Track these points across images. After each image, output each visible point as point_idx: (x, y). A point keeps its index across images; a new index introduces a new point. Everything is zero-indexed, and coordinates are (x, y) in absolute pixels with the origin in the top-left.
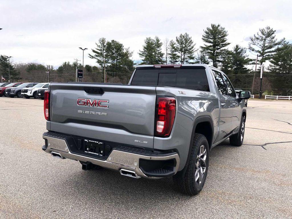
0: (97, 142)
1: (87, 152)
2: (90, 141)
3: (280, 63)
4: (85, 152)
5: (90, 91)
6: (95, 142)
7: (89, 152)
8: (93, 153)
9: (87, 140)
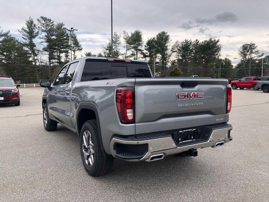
0: (191, 130)
1: (182, 142)
2: (185, 131)
3: (5, 53)
4: (180, 142)
5: (184, 85)
6: (189, 130)
7: (183, 142)
8: (187, 141)
9: (181, 131)
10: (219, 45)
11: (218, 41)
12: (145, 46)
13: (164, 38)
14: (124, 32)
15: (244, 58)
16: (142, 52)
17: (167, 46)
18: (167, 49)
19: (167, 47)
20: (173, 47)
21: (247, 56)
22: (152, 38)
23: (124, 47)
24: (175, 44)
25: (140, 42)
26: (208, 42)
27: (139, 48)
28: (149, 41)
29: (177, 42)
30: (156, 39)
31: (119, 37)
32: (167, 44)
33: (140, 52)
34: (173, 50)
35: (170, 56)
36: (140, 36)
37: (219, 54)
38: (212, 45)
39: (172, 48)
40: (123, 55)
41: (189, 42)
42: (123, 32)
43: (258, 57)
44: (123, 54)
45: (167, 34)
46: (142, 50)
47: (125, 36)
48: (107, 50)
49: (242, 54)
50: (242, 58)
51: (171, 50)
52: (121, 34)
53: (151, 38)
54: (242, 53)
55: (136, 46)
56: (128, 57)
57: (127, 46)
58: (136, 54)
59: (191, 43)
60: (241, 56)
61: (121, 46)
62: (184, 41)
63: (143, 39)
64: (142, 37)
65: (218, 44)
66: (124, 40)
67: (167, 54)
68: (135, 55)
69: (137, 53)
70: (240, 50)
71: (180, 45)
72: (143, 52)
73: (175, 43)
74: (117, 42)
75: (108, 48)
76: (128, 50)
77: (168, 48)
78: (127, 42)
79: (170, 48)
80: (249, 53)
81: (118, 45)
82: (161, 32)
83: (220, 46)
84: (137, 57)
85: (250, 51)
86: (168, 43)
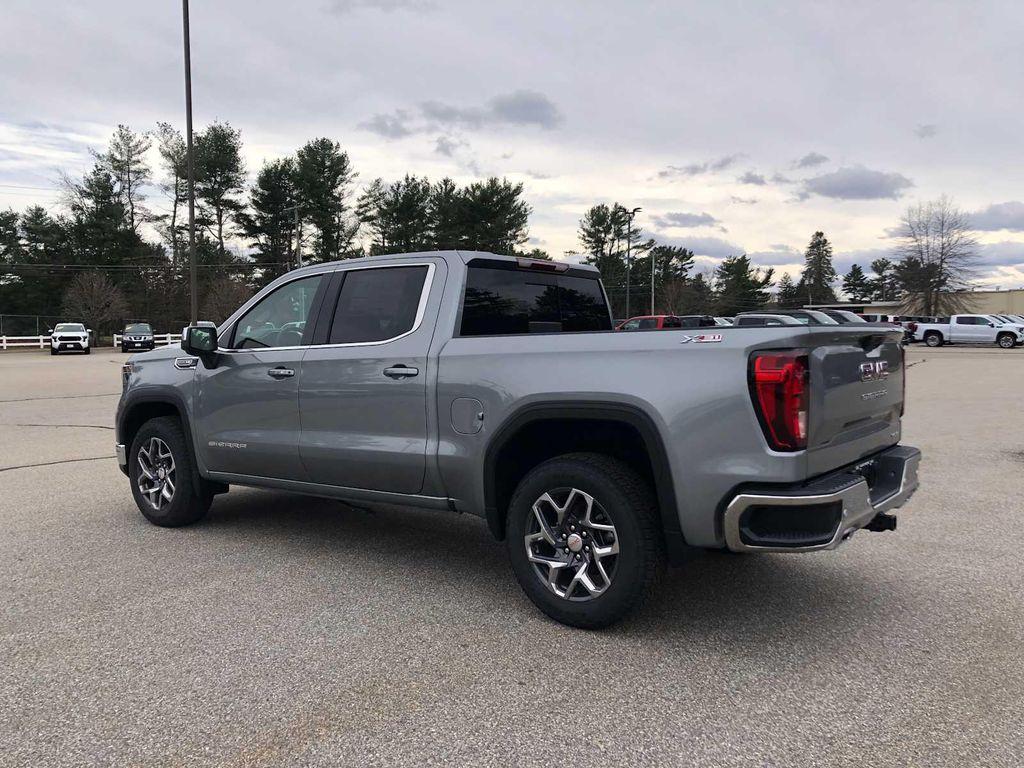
10: (523, 204)
11: (518, 190)
12: (254, 192)
13: (328, 163)
14: (166, 129)
15: (597, 252)
16: (241, 214)
17: (340, 194)
18: (340, 209)
19: (339, 199)
20: (363, 202)
21: (605, 246)
22: (282, 162)
23: (167, 188)
24: (370, 192)
25: (231, 174)
26: (484, 192)
27: (229, 195)
28: (268, 172)
29: (378, 182)
30: (295, 166)
31: (143, 146)
32: (340, 188)
33: (232, 212)
34: (362, 214)
35: (353, 233)
36: (233, 150)
37: (524, 235)
38: (497, 201)
39: (360, 207)
40: (159, 223)
41: (421, 187)
42: (157, 129)
43: (640, 250)
44: (158, 219)
45: (341, 152)
46: (242, 203)
47: (166, 143)
48: (85, 194)
49: (590, 239)
50: (590, 250)
51: (356, 213)
52: (151, 136)
53: (276, 159)
54: (590, 234)
55: (216, 186)
56: (182, 228)
57: (177, 184)
58: (215, 217)
59: (426, 190)
60: (588, 245)
61: (150, 184)
62: (404, 183)
63: (243, 162)
64: (240, 153)
65: (519, 199)
66: (163, 160)
67: (340, 227)
68: (212, 223)
69: (220, 217)
70: (587, 227)
71: (387, 197)
72: (244, 211)
73: (369, 187)
74: (133, 168)
75: (91, 186)
76: (181, 200)
77: (345, 202)
78: (179, 171)
79: (350, 202)
80: (610, 236)
81: (138, 178)
82: (315, 140)
83: (522, 209)
84: (220, 231)
85: (612, 230)
86: (343, 184)
